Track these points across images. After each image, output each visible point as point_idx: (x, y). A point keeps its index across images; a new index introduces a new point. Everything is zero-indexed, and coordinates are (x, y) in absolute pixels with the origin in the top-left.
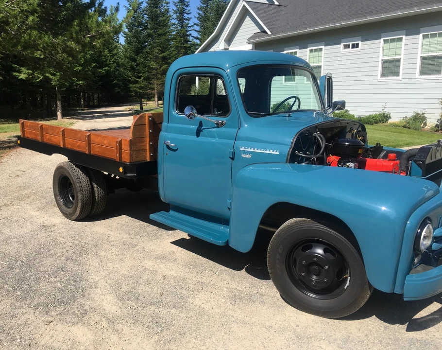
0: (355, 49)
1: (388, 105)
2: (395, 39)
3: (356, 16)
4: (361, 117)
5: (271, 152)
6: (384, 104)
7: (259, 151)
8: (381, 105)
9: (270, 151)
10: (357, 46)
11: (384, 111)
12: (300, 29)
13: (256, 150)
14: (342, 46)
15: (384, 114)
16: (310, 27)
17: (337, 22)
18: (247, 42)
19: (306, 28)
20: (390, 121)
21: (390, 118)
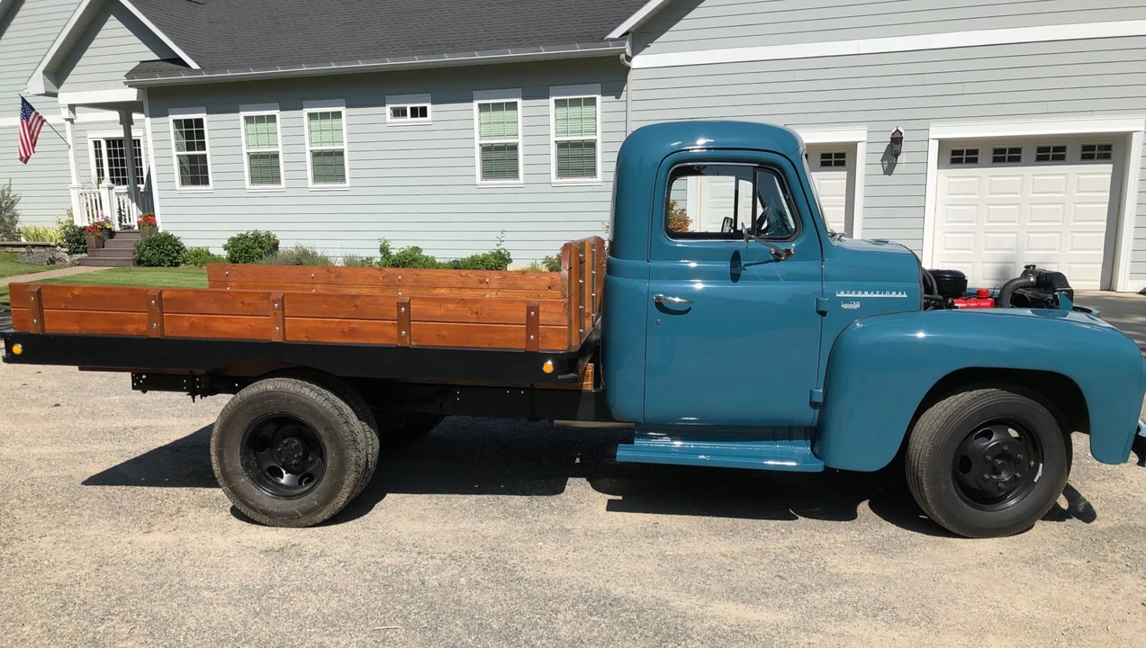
0: (419, 119)
1: (507, 236)
2: (502, 104)
3: (417, 49)
4: (458, 262)
5: (894, 295)
6: (499, 235)
7: (872, 295)
8: (493, 236)
9: (891, 293)
10: (423, 112)
11: (501, 247)
12: (283, 66)
13: (866, 295)
14: (388, 109)
15: (499, 252)
16: (308, 63)
17: (376, 57)
18: (125, 83)
19: (298, 64)
20: (510, 267)
21: (510, 261)
